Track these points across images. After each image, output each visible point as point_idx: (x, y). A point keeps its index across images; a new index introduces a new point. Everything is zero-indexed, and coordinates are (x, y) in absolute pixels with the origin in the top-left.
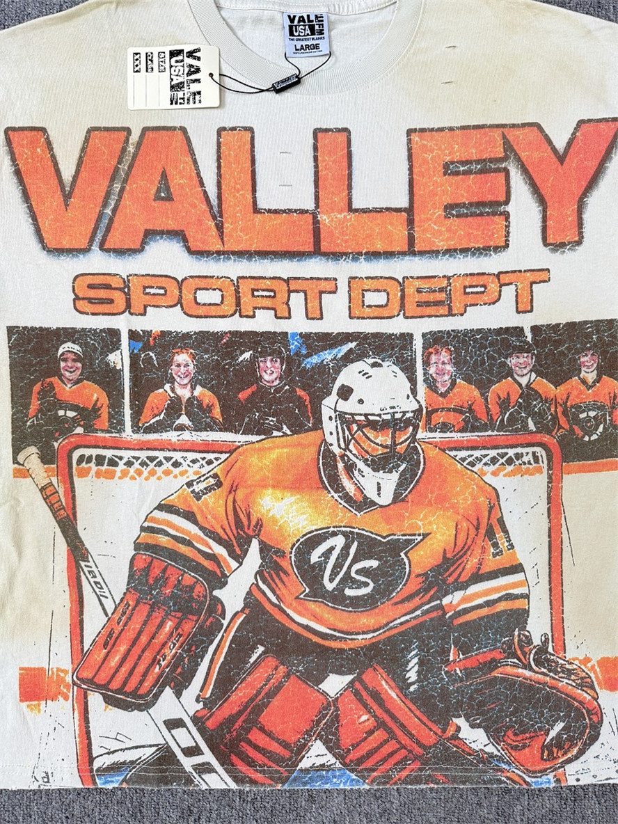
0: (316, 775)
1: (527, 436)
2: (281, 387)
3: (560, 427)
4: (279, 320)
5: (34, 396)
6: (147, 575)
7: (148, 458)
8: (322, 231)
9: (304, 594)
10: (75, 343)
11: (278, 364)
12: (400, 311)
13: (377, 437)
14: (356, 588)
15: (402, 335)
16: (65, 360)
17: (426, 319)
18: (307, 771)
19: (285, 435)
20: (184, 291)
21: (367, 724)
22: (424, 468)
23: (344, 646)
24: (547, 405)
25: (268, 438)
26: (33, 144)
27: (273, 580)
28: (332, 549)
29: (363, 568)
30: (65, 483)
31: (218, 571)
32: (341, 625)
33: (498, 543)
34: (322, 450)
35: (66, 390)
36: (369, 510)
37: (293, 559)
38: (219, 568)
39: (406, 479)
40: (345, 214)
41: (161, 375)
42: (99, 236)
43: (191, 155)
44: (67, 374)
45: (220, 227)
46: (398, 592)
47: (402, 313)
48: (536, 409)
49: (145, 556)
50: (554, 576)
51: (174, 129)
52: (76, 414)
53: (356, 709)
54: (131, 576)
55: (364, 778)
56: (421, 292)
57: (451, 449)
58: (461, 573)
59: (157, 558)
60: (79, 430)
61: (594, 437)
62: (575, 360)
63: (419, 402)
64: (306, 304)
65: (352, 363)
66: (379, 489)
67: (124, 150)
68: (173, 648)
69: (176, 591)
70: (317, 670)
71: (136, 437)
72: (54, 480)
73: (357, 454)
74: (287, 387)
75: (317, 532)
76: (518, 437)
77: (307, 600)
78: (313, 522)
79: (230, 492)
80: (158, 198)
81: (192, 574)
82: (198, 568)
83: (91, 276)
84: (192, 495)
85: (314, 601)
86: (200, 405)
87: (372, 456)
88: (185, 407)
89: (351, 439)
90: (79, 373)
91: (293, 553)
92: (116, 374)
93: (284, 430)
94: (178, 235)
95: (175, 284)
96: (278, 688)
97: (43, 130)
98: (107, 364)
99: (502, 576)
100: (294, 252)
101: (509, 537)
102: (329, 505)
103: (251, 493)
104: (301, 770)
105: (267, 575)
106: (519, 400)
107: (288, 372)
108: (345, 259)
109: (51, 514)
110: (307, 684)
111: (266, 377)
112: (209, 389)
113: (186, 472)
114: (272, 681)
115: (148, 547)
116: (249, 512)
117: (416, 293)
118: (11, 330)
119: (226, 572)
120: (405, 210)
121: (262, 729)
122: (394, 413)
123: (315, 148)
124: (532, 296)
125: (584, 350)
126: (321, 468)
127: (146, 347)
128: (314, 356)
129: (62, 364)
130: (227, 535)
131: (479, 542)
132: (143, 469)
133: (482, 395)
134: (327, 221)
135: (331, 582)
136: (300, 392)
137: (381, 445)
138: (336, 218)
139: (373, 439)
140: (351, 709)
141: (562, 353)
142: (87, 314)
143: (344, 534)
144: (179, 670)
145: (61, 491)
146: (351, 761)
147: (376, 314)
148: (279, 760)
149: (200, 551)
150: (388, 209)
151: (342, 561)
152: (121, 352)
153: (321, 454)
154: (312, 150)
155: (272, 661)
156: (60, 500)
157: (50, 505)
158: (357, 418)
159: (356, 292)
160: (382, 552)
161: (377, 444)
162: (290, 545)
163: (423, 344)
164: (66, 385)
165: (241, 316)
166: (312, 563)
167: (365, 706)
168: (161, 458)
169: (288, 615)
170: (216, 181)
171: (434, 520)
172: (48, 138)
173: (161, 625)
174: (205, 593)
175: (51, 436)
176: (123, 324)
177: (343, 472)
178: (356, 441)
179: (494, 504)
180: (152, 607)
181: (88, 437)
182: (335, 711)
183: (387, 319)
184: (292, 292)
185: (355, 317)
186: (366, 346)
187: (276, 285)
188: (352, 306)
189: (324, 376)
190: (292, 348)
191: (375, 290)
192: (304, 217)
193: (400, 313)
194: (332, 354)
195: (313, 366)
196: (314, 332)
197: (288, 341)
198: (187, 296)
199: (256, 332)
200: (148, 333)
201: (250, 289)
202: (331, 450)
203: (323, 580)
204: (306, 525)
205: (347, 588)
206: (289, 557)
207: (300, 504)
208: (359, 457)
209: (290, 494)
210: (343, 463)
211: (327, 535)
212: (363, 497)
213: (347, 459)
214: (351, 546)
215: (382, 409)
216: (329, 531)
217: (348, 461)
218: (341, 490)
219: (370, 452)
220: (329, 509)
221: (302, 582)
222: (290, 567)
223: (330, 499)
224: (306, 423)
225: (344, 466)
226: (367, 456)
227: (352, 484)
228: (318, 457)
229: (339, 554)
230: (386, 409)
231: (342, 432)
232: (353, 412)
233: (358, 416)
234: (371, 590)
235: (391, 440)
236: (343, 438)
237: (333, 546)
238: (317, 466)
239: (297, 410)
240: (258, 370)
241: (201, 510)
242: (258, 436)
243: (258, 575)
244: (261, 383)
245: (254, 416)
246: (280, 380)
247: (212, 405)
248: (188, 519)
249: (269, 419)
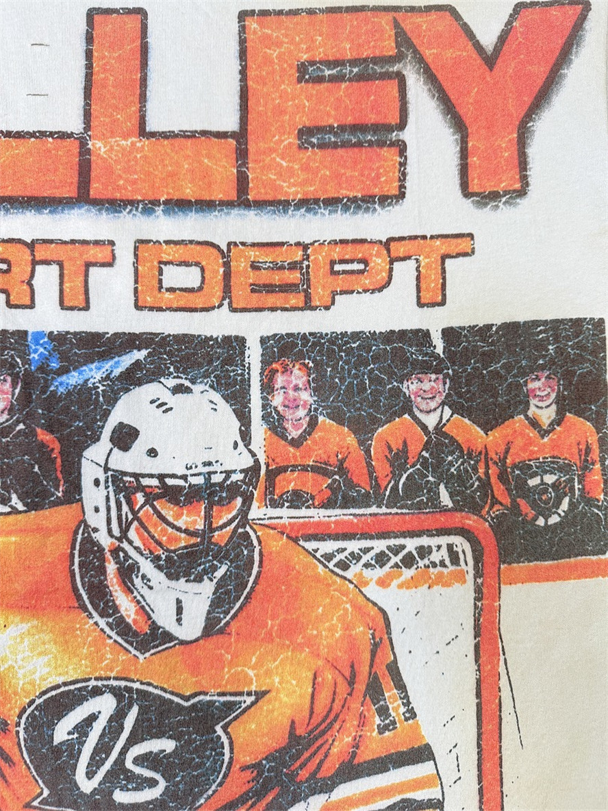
1: (438, 516)
2: (9, 427)
3: (495, 501)
4: (13, 310)
8: (93, 166)
9: (39, 800)
11: (7, 386)
12: (224, 299)
13: (178, 516)
14: (135, 789)
15: (227, 339)
17: (266, 313)
19: (15, 511)
22: (259, 573)
24: (472, 462)
28: (93, 718)
29: (146, 754)
33: (387, 706)
34: (79, 540)
36: (160, 648)
37: (22, 735)
39: (227, 592)
40: (134, 139)
46: (209, 797)
47: (226, 302)
48: (452, 470)
50: (487, 766)
56: (258, 268)
57: (308, 538)
58: (321, 762)
61: (554, 519)
62: (519, 386)
63: (254, 455)
64: (61, 284)
65: (140, 385)
66: (180, 610)
73: (142, 547)
74: (21, 426)
75: (67, 688)
76: (423, 517)
78: (60, 670)
87: (167, 550)
89: (133, 520)
91: (22, 725)
93: (13, 503)
99: (394, 768)
100: (44, 198)
101: (407, 697)
102: (90, 639)
106: (424, 453)
107: (25, 399)
108: (131, 211)
117: (249, 269)
120: (233, 135)
122: (210, 473)
123: (89, 39)
124: (444, 278)
125: (533, 369)
126: (77, 571)
128: (73, 373)
131: (355, 705)
133: (361, 443)
134: (103, 150)
135: (89, 779)
136: (43, 436)
137: (186, 531)
138: (118, 145)
139: (170, 519)
141: (495, 374)
143: (116, 692)
147: (182, 303)
150: (204, 133)
151: (111, 740)
153: (78, 547)
154: (84, 41)
158: (146, 482)
159: (148, 264)
160: (181, 725)
161: (179, 529)
162: (17, 711)
163: (262, 355)
166: (55, 744)
171: (277, 668)
177: (115, 580)
178: (141, 523)
179: (381, 639)
183: (201, 311)
184: (39, 264)
185: (146, 307)
186: (165, 356)
187: (12, 252)
188: (140, 288)
189: (88, 407)
190: (34, 357)
191: (182, 262)
192: (65, 144)
193: (224, 302)
194: (104, 370)
195: (69, 390)
196: (72, 331)
197: (28, 346)
202: (95, 540)
203: (74, 775)
204: (48, 673)
205: (118, 789)
206: (14, 733)
207: (37, 637)
208: (144, 552)
209: (17, 619)
210: (116, 563)
211: (85, 693)
212: (150, 626)
213: (123, 557)
214: (127, 714)
215: (188, 466)
216: (89, 686)
217: (124, 560)
218: (111, 612)
219: (164, 544)
220: (90, 646)
221: (37, 777)
222: (16, 750)
223: (92, 628)
224: (52, 490)
225: (118, 569)
226: (159, 551)
227: (132, 601)
228: (71, 552)
229: (105, 728)
230: (196, 467)
231: (117, 507)
232: (138, 472)
233: (147, 479)
234: (161, 792)
235: (203, 522)
236: (118, 519)
237: (94, 714)
238: (70, 568)
239: (37, 467)
246: (9, 414)
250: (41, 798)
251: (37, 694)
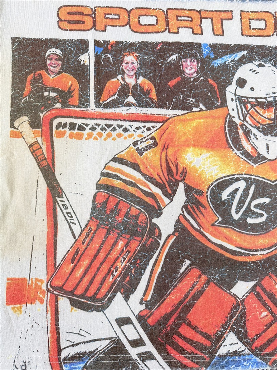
0: (230, 360)
2: (198, 78)
4: (195, 35)
5: (28, 82)
6: (105, 207)
7: (106, 125)
9: (217, 222)
10: (57, 49)
11: (195, 63)
13: (265, 113)
14: (255, 218)
16: (51, 59)
18: (224, 356)
19: (202, 110)
20: (132, 17)
21: (266, 318)
23: (248, 260)
25: (190, 112)
27: (195, 212)
28: (237, 190)
29: (259, 204)
30: (47, 142)
31: (155, 205)
32: (245, 245)
34: (227, 121)
35: (50, 78)
36: (261, 163)
37: (209, 197)
38: (156, 203)
41: (115, 69)
44: (52, 68)
49: (104, 193)
52: (57, 94)
53: (258, 307)
54: (94, 208)
55: (266, 361)
59: (112, 196)
60: (58, 105)
64: (213, 26)
65: (245, 64)
66: (268, 148)
68: (124, 261)
69: (125, 219)
70: (229, 278)
71: (98, 110)
72: (39, 140)
73: (252, 124)
74: (202, 78)
75: (226, 178)
77: (221, 226)
78: (223, 171)
79: (163, 150)
81: (137, 207)
82: (141, 203)
83: (70, 7)
84: (136, 151)
85: (225, 227)
86: (142, 90)
87: (262, 125)
88: (132, 91)
89: (247, 114)
90: (59, 68)
91: (209, 193)
92: (85, 68)
93: (201, 107)
95: (126, 13)
96: (201, 292)
98: (79, 62)
102: (233, 159)
103: (178, 150)
104: (220, 356)
105: (190, 208)
107: (202, 68)
109: (36, 163)
110: (222, 288)
111: (187, 71)
112: (148, 79)
113: (133, 135)
114: (197, 287)
115: (106, 187)
116: (177, 163)
118: (14, 40)
119: (161, 206)
121: (189, 325)
122: (275, 97)
126: (227, 133)
127: (106, 51)
128: (219, 59)
129: (49, 62)
130: (162, 180)
132: (103, 132)
135: (237, 214)
136: (211, 82)
137: (268, 118)
139: (262, 114)
140: (255, 308)
142: (67, 30)
143: (245, 179)
144: (128, 279)
145: (44, 148)
146: (257, 348)
147: (258, 34)
148: (202, 349)
149: (142, 191)
151: (245, 199)
152: (89, 54)
153: (227, 124)
155: (196, 272)
156: (43, 153)
157: (35, 156)
158: (250, 100)
159: (245, 20)
160: (272, 192)
161: (265, 117)
162: (207, 187)
164: (50, 75)
165: (169, 32)
166: (222, 200)
167: (265, 304)
168: (115, 125)
169: (207, 237)
173: (115, 244)
174: (146, 221)
175: (38, 109)
176: (91, 36)
177: (243, 136)
178: (250, 115)
180: (109, 230)
181: (64, 111)
182: (243, 309)
183: (266, 37)
184: (203, 19)
185: (245, 35)
186: (254, 53)
187: (192, 14)
188: (243, 28)
189: (226, 72)
190: (204, 53)
191: (257, 19)
193: (275, 33)
194: (232, 58)
195: (219, 65)
196: (218, 43)
197: (202, 48)
198: (134, 20)
199: (180, 42)
200: (107, 42)
201: (176, 16)
202: (234, 121)
203: (231, 212)
204: (218, 173)
205: (249, 218)
206: (206, 196)
207: (213, 159)
208: (253, 126)
209: (205, 151)
210: (242, 130)
211: (233, 180)
212: (257, 154)
213: (245, 128)
214: (250, 188)
215: (267, 94)
216: (234, 177)
217: (246, 129)
218: (241, 149)
219: (261, 122)
220: (234, 162)
221: (216, 213)
222: (207, 203)
223: (234, 155)
224: (216, 102)
225: (243, 132)
226: (259, 125)
227: (249, 144)
228: (225, 126)
229: (242, 194)
230: (270, 94)
231: (241, 109)
232: (248, 96)
233: (251, 99)
234: (265, 219)
235: (274, 115)
236: (242, 113)
237: (237, 188)
238: (225, 132)
239: (209, 93)
240: (181, 67)
241: (143, 163)
242: (182, 111)
243: (184, 208)
244: (184, 76)
245: (179, 97)
246: (197, 73)
247: (150, 89)
248: (134, 169)
249: (190, 100)
250: (218, 221)
251: (214, 181)
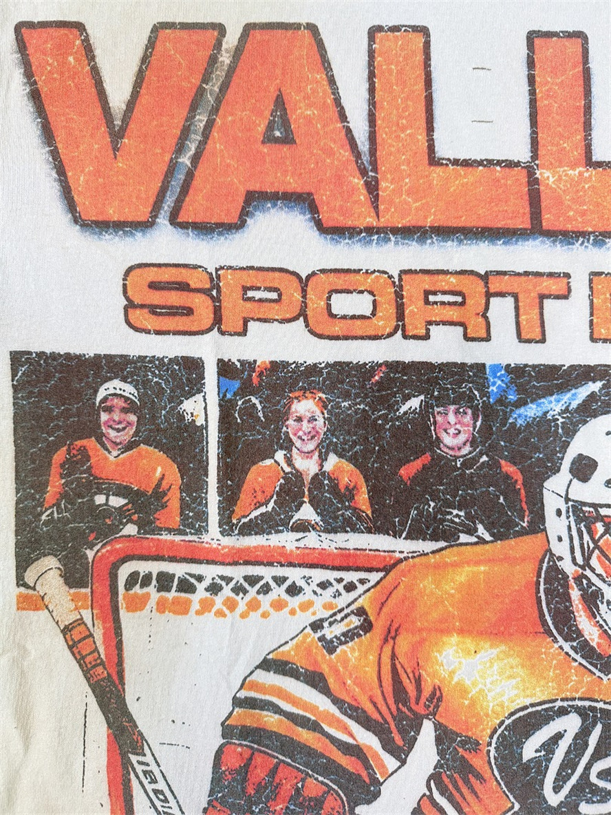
2: (473, 458)
4: (470, 343)
5: (55, 470)
6: (244, 780)
7: (246, 578)
8: (543, 196)
10: (126, 382)
11: (468, 419)
14: (599, 802)
16: (109, 410)
19: (482, 541)
20: (310, 295)
25: (452, 546)
26: (62, 50)
27: (458, 789)
28: (559, 736)
29: (609, 769)
30: (104, 621)
31: (364, 774)
34: (544, 568)
35: (109, 461)
37: (493, 754)
38: (367, 769)
40: (581, 169)
41: (270, 436)
42: (169, 202)
43: (326, 69)
44: (112, 434)
45: (372, 188)
49: (240, 747)
51: (297, 26)
52: (126, 501)
54: (216, 780)
59: (261, 751)
60: (131, 529)
64: (517, 316)
65: (595, 417)
67: (213, 60)
69: (292, 807)
71: (228, 541)
72: (87, 615)
73: (604, 575)
74: (485, 458)
75: (534, 709)
78: (528, 692)
79: (386, 641)
80: (269, 139)
81: (321, 778)
82: (330, 768)
83: (155, 269)
84: (320, 644)
86: (334, 488)
88: (309, 490)
89: (594, 549)
90: (131, 432)
91: (494, 745)
92: (195, 433)
93: (479, 533)
94: (304, 201)
95: (296, 283)
97: (80, 27)
98: (181, 417)
100: (498, 229)
102: (555, 662)
103: (422, 642)
105: (446, 780)
107: (486, 431)
108: (583, 243)
109: (80, 673)
111: (448, 440)
112: (350, 460)
113: (311, 603)
116: (420, 675)
118: (17, 358)
119: (378, 776)
123: (531, 64)
126: (543, 598)
127: (247, 388)
128: (530, 405)
129: (104, 417)
130: (380, 713)
132: (238, 598)
134: (551, 180)
135: (556, 793)
136: (508, 468)
138: (566, 175)
142: (148, 332)
143: (581, 712)
145: (98, 634)
149: (333, 740)
151: (576, 757)
152: (204, 396)
153: (543, 576)
154: (525, 65)
156: (96, 650)
157: (78, 657)
158: (604, 512)
159: (602, 297)
162: (489, 732)
164: (110, 452)
165: (405, 337)
166: (524, 761)
168: (268, 579)
170: (366, 112)
172: (87, 40)
174: (341, 811)
175: (82, 540)
176: (208, 349)
177: (580, 606)
178: (602, 552)
181: (145, 543)
184: (494, 296)
185: (600, 339)
187: (467, 285)
188: (595, 321)
189: (547, 439)
190: (493, 390)
192: (513, 173)
194: (563, 402)
195: (528, 422)
196: (530, 364)
197: (487, 378)
198: (316, 303)
199: (431, 363)
200: (249, 366)
201: (422, 291)
202: (560, 568)
203: (543, 790)
204: (516, 695)
205: (584, 802)
206: (485, 752)
207: (505, 661)
208: (606, 579)
209: (487, 645)
210: (580, 590)
211: (551, 713)
213: (586, 584)
214: (591, 732)
216: (555, 707)
217: (587, 587)
218: (575, 636)
220: (554, 670)
221: (507, 792)
222: (487, 767)
223: (557, 651)
224: (517, 520)
225: (581, 595)
227: (595, 625)
228: (537, 580)
229: (570, 745)
231: (579, 536)
232: (597, 502)
233: (604, 509)
236: (581, 548)
237: (560, 732)
238: (537, 596)
239: (502, 498)
240: (432, 428)
241: (337, 671)
242: (434, 542)
243: (432, 782)
244: (438, 451)
245: (426, 507)
246: (471, 446)
247: (355, 487)
248: (314, 686)
249: (452, 513)
250: (512, 812)
251: (506, 715)
